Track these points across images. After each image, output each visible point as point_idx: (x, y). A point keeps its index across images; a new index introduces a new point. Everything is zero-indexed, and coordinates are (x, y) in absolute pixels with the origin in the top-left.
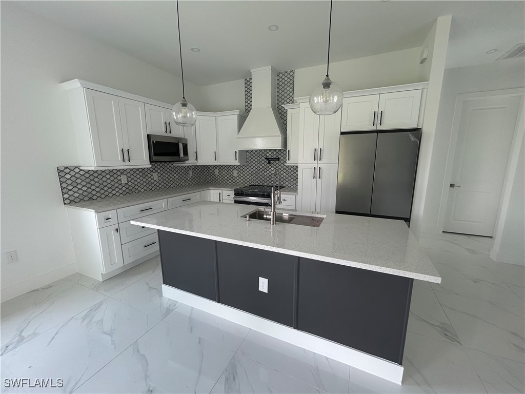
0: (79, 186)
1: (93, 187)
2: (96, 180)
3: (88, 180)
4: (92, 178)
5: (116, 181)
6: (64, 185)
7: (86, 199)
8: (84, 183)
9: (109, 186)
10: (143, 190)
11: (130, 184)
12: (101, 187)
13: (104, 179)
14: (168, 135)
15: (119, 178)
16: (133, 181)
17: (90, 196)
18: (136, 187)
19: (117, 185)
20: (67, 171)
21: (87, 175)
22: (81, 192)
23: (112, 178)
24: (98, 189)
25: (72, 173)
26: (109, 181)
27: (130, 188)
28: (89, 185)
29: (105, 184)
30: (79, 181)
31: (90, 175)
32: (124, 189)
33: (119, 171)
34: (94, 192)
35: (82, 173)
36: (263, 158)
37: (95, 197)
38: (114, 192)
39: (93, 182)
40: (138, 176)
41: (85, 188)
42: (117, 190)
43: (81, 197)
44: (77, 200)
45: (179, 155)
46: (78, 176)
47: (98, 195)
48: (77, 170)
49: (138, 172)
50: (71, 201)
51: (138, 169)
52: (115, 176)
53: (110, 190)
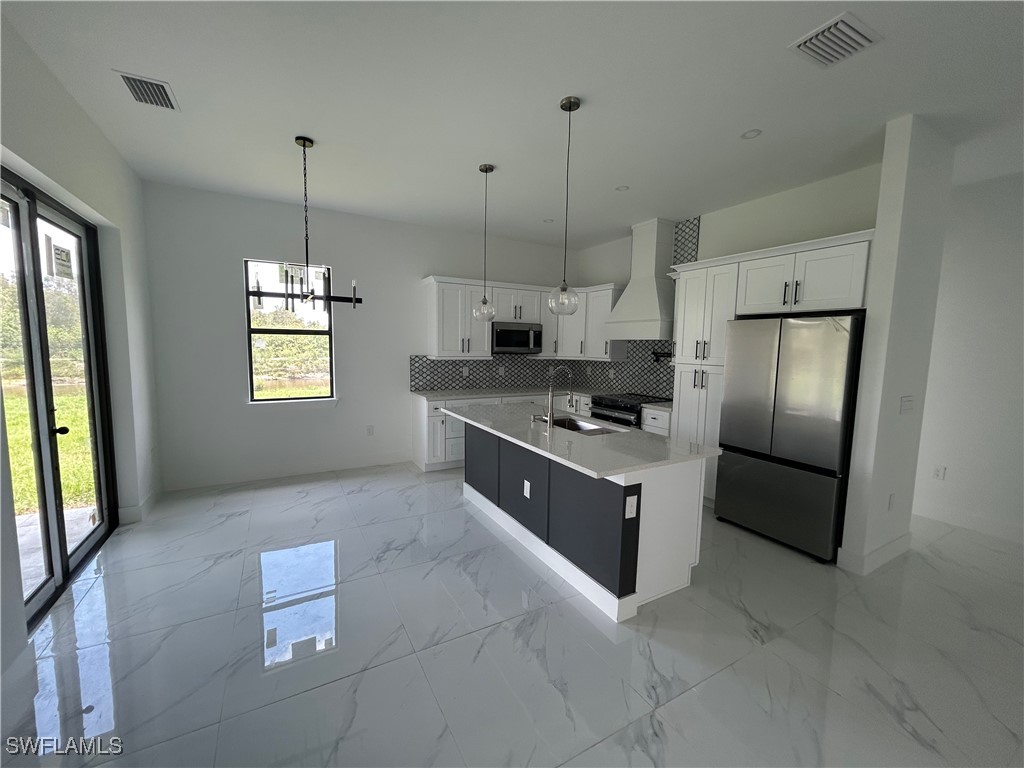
0: (424, 375)
1: (436, 378)
2: (439, 370)
3: (432, 370)
4: (436, 367)
5: (457, 372)
6: (413, 373)
7: (428, 388)
8: (428, 373)
9: (450, 377)
10: (484, 386)
11: (471, 377)
12: (443, 377)
13: (447, 370)
14: (519, 321)
15: (461, 370)
16: (475, 374)
17: (432, 386)
18: (478, 382)
19: (458, 377)
20: (417, 359)
21: (432, 365)
22: (425, 381)
23: (454, 370)
24: (439, 380)
25: (421, 362)
26: (450, 372)
27: (471, 382)
28: (432, 375)
29: (447, 375)
30: (424, 370)
31: (435, 365)
32: (464, 382)
33: (461, 362)
34: (436, 383)
35: (428, 362)
36: (650, 353)
37: (436, 388)
38: (454, 385)
39: (436, 372)
40: (481, 369)
41: (428, 378)
42: (457, 382)
43: (425, 386)
44: (421, 388)
45: (528, 345)
46: (424, 365)
47: (439, 385)
48: (425, 359)
49: (481, 364)
50: (417, 389)
51: (482, 361)
52: (457, 367)
53: (450, 382)
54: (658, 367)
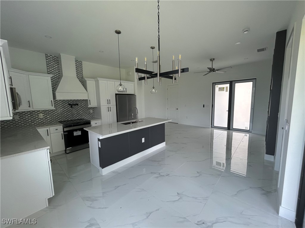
36: (66, 104)
54: (72, 109)
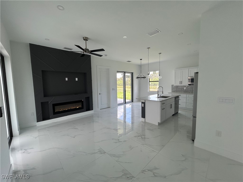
1: (177, 89)
4: (177, 87)
6: (172, 88)
9: (181, 89)
10: (190, 92)
11: (186, 90)
12: (179, 89)
17: (176, 91)
18: (188, 91)
19: (183, 90)
25: (174, 86)
27: (186, 91)
32: (184, 91)
38: (182, 91)
41: (175, 89)
42: (183, 91)
47: (178, 91)
52: (183, 87)
53: (181, 91)
